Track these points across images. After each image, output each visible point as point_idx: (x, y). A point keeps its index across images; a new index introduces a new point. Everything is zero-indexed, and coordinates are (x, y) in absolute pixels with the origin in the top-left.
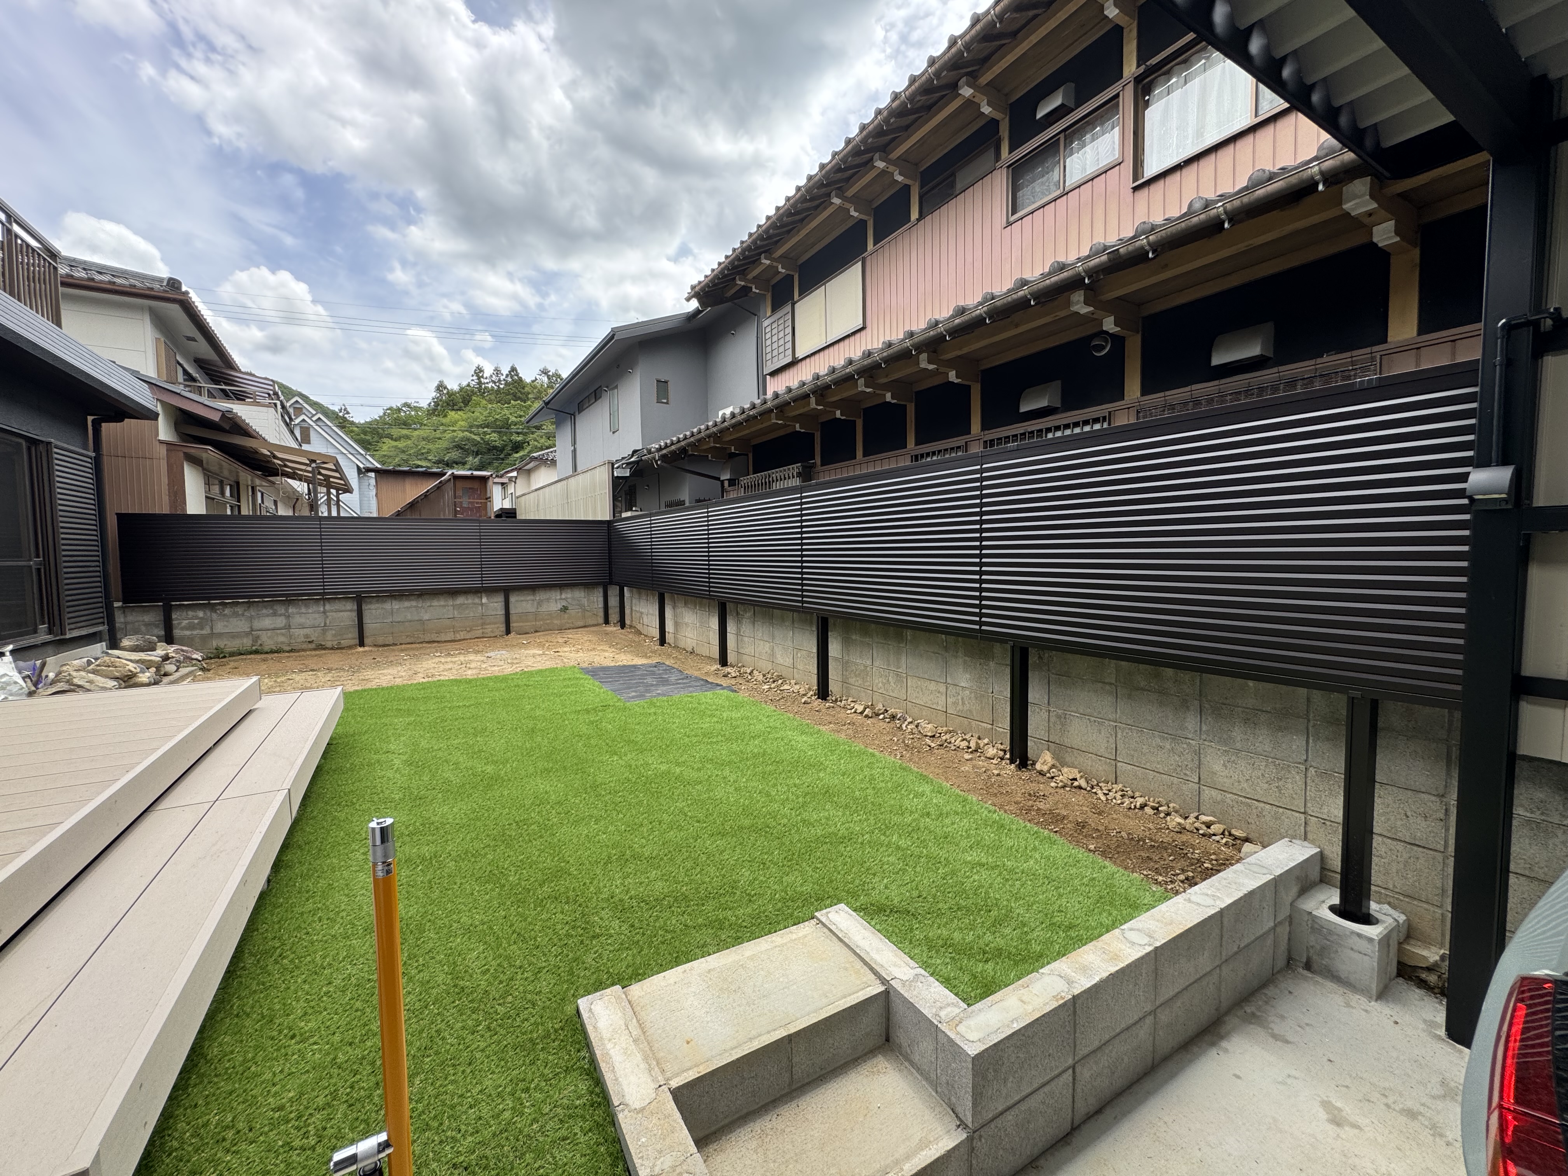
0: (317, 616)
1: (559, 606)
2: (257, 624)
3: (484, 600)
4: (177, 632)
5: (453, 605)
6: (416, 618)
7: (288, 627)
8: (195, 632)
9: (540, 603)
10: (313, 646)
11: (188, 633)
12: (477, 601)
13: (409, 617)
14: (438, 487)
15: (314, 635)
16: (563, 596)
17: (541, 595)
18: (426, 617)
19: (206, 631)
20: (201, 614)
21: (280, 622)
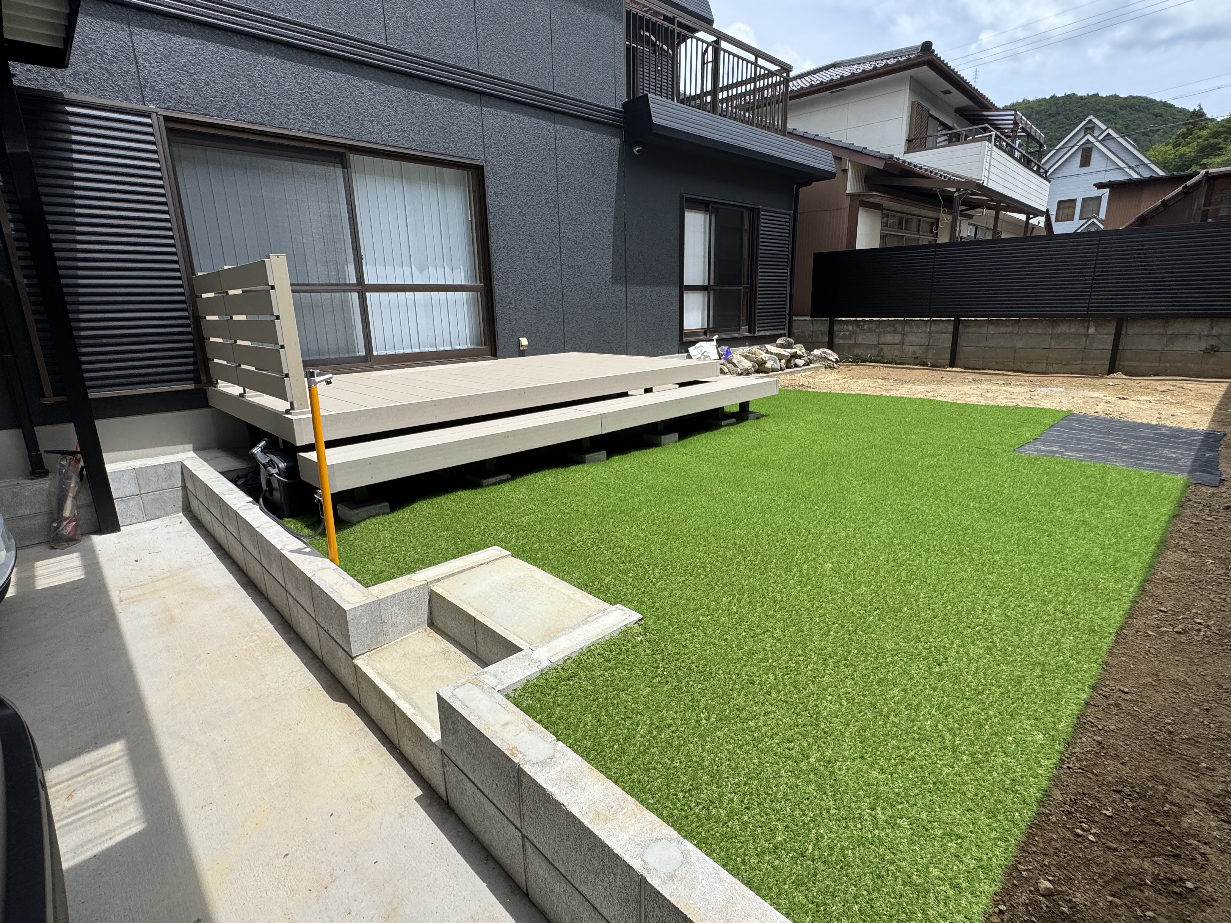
0: (923, 335)
1: (1203, 345)
2: (883, 339)
3: (1091, 331)
5: (1052, 335)
6: (1009, 345)
7: (902, 344)
8: (846, 342)
9: (1173, 338)
10: (918, 361)
11: (842, 341)
12: (1082, 330)
13: (1002, 343)
14: (1187, 191)
16: (1214, 332)
18: (1020, 345)
19: (852, 342)
20: (851, 328)
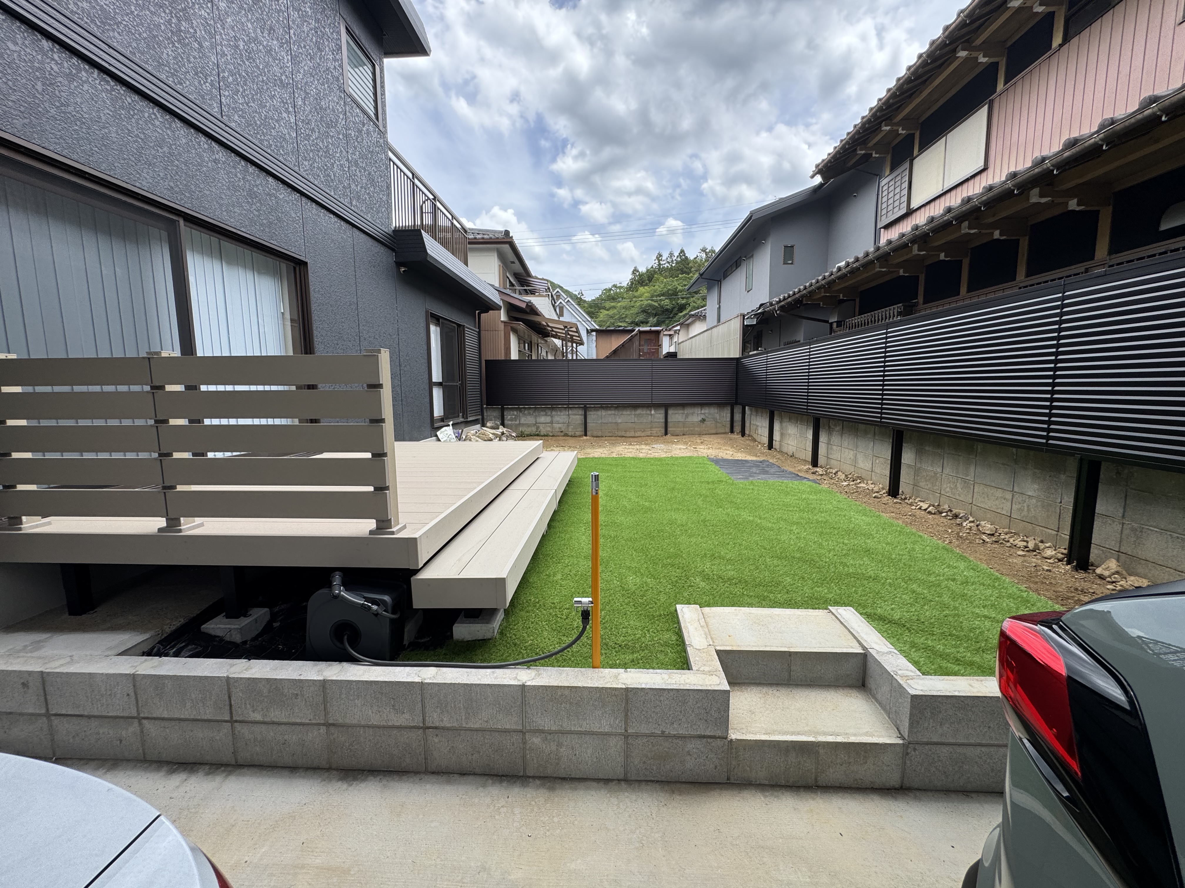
0: (565, 417)
1: (700, 419)
2: (538, 420)
3: (653, 412)
4: (506, 422)
5: (635, 415)
6: (614, 421)
7: (552, 423)
8: (513, 423)
9: (687, 416)
10: (562, 434)
11: (510, 422)
12: (648, 412)
13: (610, 420)
14: (630, 340)
15: (563, 428)
16: (703, 412)
17: (688, 411)
18: (620, 421)
19: (517, 422)
20: (515, 413)
21: (548, 419)
